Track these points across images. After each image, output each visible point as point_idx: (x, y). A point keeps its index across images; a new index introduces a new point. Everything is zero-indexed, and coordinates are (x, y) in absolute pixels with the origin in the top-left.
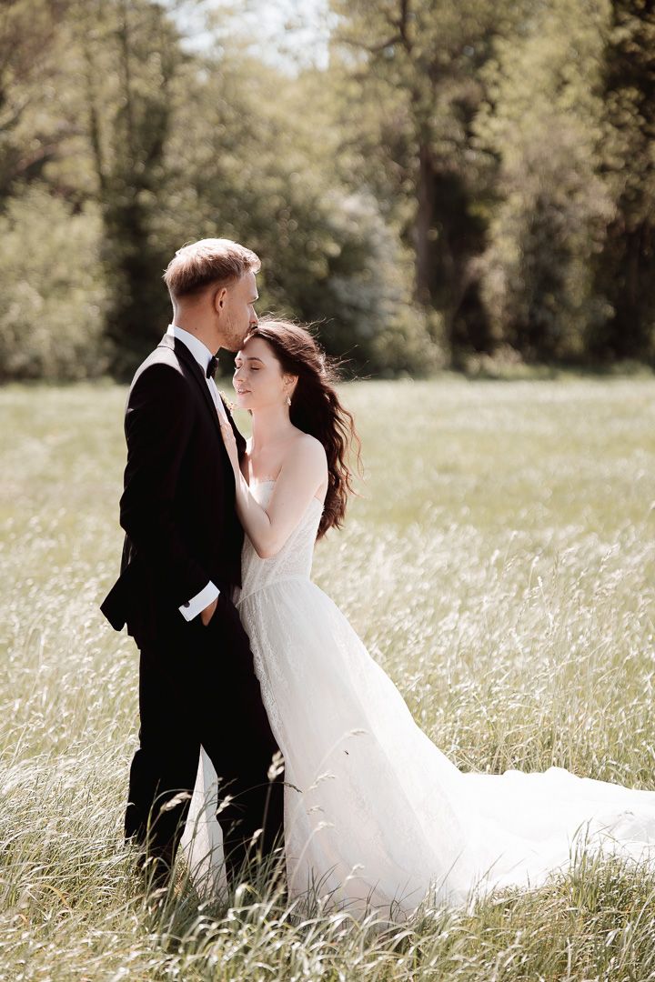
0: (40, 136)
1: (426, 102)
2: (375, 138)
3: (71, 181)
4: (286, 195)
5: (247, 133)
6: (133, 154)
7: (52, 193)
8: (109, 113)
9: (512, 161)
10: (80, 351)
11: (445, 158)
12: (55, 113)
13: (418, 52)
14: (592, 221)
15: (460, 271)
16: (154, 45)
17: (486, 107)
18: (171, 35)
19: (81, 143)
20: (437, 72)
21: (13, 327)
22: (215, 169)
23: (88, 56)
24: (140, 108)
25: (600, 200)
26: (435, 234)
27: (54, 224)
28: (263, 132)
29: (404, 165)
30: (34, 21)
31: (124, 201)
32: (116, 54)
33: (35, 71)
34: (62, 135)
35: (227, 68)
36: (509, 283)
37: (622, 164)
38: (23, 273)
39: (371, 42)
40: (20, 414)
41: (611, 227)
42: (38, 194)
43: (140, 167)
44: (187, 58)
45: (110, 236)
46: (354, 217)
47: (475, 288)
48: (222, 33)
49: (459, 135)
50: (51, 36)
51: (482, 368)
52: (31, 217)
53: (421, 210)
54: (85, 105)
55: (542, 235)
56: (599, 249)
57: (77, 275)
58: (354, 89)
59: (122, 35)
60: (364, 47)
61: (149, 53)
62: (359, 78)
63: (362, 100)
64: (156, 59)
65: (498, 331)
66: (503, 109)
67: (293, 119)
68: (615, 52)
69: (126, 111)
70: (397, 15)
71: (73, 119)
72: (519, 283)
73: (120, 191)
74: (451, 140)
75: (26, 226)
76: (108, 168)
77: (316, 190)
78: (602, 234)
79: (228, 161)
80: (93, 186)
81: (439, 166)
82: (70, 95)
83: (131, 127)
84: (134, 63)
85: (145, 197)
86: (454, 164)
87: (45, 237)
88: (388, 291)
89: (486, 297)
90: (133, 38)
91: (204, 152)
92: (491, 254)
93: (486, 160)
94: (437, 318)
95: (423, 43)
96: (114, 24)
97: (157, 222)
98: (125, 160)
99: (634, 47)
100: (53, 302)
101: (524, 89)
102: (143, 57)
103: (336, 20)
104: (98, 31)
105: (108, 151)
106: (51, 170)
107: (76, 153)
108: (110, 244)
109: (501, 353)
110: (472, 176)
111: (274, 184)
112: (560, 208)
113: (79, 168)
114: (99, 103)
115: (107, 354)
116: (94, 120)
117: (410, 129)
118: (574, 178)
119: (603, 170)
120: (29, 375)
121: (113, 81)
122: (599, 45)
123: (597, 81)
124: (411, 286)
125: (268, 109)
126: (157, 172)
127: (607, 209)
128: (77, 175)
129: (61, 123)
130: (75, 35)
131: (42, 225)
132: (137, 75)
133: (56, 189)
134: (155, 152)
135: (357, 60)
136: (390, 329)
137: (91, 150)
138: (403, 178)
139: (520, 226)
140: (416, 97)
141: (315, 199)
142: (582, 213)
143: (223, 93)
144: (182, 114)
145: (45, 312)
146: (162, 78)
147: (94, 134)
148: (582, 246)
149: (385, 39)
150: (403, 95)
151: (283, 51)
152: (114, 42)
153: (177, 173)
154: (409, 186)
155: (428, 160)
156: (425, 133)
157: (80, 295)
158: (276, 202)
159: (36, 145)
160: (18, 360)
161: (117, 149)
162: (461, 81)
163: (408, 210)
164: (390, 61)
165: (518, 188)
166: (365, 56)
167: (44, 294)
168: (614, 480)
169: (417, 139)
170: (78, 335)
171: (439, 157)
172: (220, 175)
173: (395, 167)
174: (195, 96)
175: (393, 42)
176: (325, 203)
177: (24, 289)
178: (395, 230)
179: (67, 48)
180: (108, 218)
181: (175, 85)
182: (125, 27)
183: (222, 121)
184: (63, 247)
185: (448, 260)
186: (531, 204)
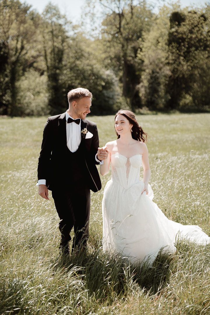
0: (33, 57)
1: (125, 47)
2: (113, 56)
3: (40, 68)
4: (92, 70)
5: (82, 55)
6: (55, 61)
7: (35, 70)
8: (49, 51)
9: (146, 62)
10: (43, 109)
11: (130, 61)
12: (36, 51)
13: (124, 35)
14: (165, 76)
15: (134, 88)
16: (60, 34)
17: (139, 50)
18: (64, 32)
19: (42, 58)
20: (127, 40)
21: (27, 103)
22: (74, 64)
23: (44, 37)
24: (56, 50)
25: (167, 71)
26: (128, 79)
27: (36, 78)
28: (86, 55)
29: (120, 62)
30: (30, 28)
31: (53, 72)
32: (51, 36)
33: (31, 41)
34: (38, 56)
35: (77, 40)
36: (145, 91)
37: (173, 62)
38: (29, 90)
39: (112, 33)
40: (29, 124)
41: (170, 77)
42: (32, 70)
43: (57, 64)
44: (67, 37)
45: (49, 80)
46: (108, 76)
47: (138, 92)
48: (76, 31)
49: (133, 55)
50: (35, 32)
51: (139, 112)
52: (31, 76)
53: (124, 74)
54: (43, 49)
55: (153, 80)
56: (167, 82)
57: (42, 90)
58: (108, 44)
59: (52, 32)
60: (110, 34)
61: (58, 36)
62: (109, 41)
63: (110, 47)
64: (60, 38)
65: (143, 103)
66: (143, 49)
67: (93, 52)
68: (171, 34)
69: (53, 51)
70: (118, 26)
71: (40, 53)
72: (148, 91)
73: (52, 70)
74: (131, 56)
75: (29, 78)
76: (49, 65)
77: (99, 69)
78: (168, 79)
79: (78, 62)
80: (46, 69)
81: (128, 63)
82: (40, 46)
83: (54, 54)
84: (55, 39)
85: (58, 71)
86: (132, 62)
87: (34, 81)
88: (116, 93)
89: (141, 95)
90: (55, 33)
91: (72, 60)
92: (141, 84)
93: (140, 61)
94: (128, 100)
95: (125, 33)
96: (50, 29)
97: (60, 77)
98: (53, 62)
99: (175, 34)
100: (36, 97)
101: (149, 44)
102: (57, 37)
103: (103, 27)
104: (47, 31)
105: (49, 60)
106: (35, 65)
107: (41, 60)
108: (49, 83)
109: (144, 108)
110: (137, 65)
111: (89, 68)
112: (158, 73)
113: (42, 64)
114: (47, 48)
115: (49, 109)
116: (45, 53)
117: (122, 54)
118: (161, 65)
119: (168, 64)
120: (30, 115)
121: (50, 43)
122: (167, 33)
123: (167, 41)
124: (122, 92)
125: (88, 50)
126: (60, 65)
127: (169, 73)
128: (41, 66)
129: (37, 53)
130: (41, 32)
131: (33, 78)
132: (56, 42)
133: (36, 69)
134: (60, 60)
135: (108, 37)
136: (117, 103)
137: (45, 60)
138: (120, 66)
139: (149, 77)
140: (123, 46)
141: (99, 71)
142: (163, 74)
143: (76, 46)
144: (67, 51)
145: (34, 99)
146: (62, 42)
147: (46, 56)
148: (163, 82)
149: (115, 32)
150: (120, 45)
151: (91, 36)
152: (50, 33)
153: (65, 65)
154: (121, 68)
155: (126, 61)
156: (125, 55)
157: (42, 95)
158: (89, 72)
159: (31, 59)
160: (28, 111)
161: (51, 59)
162: (133, 42)
163: (121, 74)
164: (117, 37)
165: (148, 68)
166: (110, 36)
167: (34, 95)
168: (173, 140)
169: (123, 56)
170: (42, 105)
171: (128, 61)
172: (76, 66)
173: (118, 63)
174: (69, 47)
175: (117, 33)
176: (101, 73)
177: (28, 94)
178: (118, 79)
179: (39, 35)
180: (49, 77)
181: (65, 44)
182: (53, 30)
183: (76, 52)
184: (38, 83)
185: (131, 86)
186: (151, 72)
